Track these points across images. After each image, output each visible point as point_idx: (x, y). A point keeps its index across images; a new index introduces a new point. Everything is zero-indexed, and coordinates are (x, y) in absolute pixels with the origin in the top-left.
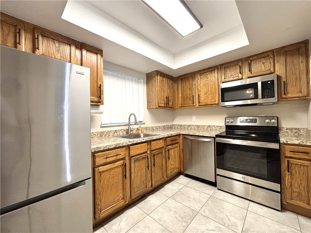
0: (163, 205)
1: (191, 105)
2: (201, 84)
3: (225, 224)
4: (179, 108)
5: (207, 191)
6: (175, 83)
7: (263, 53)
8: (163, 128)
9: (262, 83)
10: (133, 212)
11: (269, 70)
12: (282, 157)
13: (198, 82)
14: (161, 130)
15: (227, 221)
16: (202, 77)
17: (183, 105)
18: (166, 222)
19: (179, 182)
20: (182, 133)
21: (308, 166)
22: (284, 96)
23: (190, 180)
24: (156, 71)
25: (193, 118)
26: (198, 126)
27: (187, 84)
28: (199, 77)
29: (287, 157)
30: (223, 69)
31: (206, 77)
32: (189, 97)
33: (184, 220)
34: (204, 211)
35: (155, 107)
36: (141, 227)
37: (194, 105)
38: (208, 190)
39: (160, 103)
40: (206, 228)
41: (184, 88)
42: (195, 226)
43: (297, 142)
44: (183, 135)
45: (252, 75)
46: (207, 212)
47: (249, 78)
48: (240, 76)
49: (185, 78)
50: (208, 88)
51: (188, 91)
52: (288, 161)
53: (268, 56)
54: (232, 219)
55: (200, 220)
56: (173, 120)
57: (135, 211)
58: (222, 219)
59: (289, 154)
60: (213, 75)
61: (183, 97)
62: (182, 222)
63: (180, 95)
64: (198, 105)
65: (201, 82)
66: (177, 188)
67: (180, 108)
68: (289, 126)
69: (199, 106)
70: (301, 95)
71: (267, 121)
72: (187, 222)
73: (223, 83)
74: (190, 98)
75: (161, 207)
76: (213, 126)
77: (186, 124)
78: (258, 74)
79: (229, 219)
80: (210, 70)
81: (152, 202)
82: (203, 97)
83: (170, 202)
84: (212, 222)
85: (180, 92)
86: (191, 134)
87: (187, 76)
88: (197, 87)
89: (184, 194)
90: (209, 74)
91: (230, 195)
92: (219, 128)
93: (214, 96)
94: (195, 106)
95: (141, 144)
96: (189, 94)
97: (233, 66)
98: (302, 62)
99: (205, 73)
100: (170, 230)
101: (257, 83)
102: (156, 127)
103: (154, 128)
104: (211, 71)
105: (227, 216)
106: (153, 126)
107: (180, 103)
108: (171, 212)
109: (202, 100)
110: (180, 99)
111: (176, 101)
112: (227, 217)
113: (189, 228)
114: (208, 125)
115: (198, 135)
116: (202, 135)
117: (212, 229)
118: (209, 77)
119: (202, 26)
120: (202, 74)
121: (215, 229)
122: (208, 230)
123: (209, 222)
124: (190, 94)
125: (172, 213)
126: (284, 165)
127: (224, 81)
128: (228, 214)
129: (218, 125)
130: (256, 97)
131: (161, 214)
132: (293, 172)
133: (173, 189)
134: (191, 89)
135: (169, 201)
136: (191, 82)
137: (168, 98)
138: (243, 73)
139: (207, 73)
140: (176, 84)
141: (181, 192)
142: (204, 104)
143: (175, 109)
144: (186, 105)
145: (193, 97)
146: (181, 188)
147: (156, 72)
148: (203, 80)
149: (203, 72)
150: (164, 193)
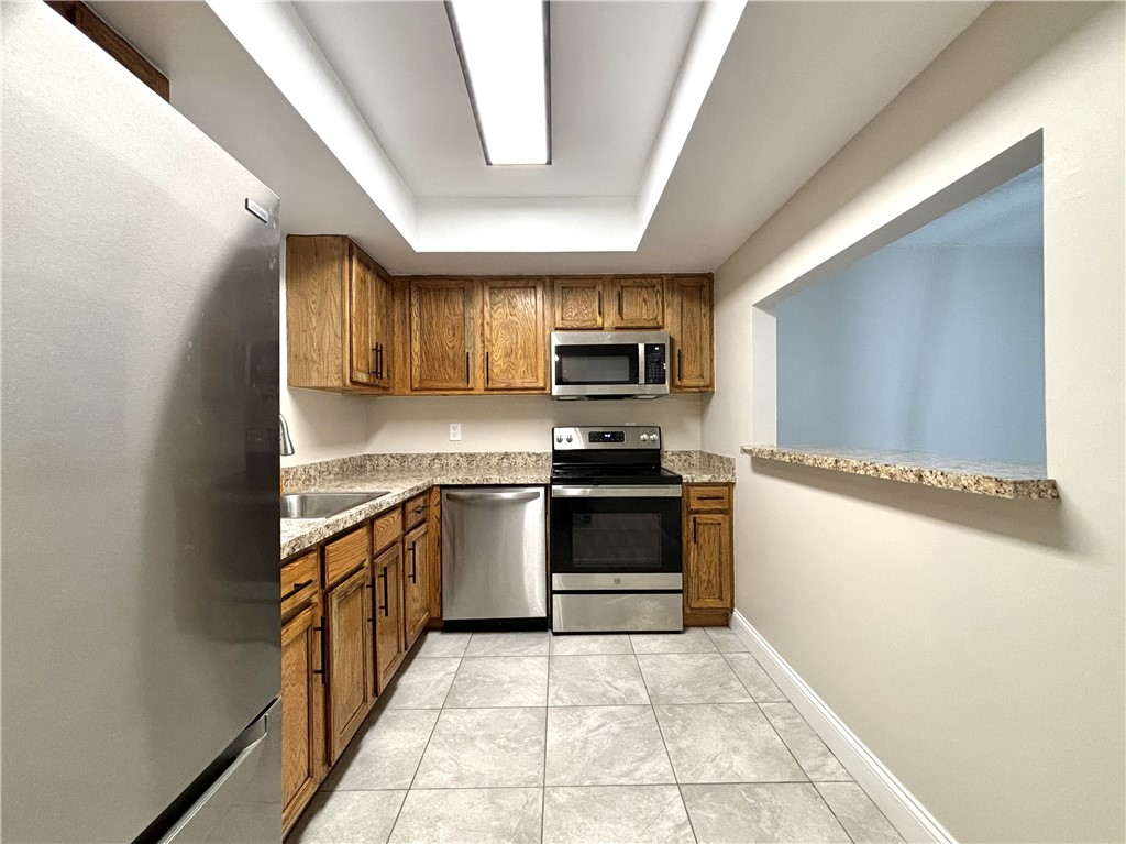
0: (436, 738)
1: (461, 385)
2: (494, 323)
3: (615, 701)
4: (408, 392)
5: (533, 650)
6: (393, 300)
7: (645, 276)
8: (341, 468)
9: (646, 346)
10: (346, 814)
11: (656, 319)
12: (684, 514)
13: (482, 311)
14: (332, 477)
15: (613, 694)
16: (497, 299)
17: (427, 384)
18: (483, 775)
19: (437, 654)
20: (438, 481)
21: (720, 524)
22: (678, 383)
23: (466, 637)
24: (344, 238)
25: (452, 431)
26: (470, 457)
27: (447, 312)
28: (487, 299)
29: (691, 512)
30: (558, 292)
31: (510, 303)
32: (451, 356)
33: (526, 740)
34: (558, 697)
35: (337, 383)
36: (416, 833)
37: (470, 386)
38: (532, 645)
39: (358, 369)
40: (585, 730)
41: (431, 324)
42: (560, 739)
43: (706, 478)
44: (443, 487)
45: (623, 324)
46: (565, 695)
47: (617, 328)
48: (600, 320)
49: (438, 290)
50: (514, 336)
51: (447, 336)
52: (695, 519)
53: (654, 287)
54: (620, 684)
55: (563, 721)
56: (367, 436)
57: (350, 807)
58: (604, 695)
59: (695, 505)
60: (531, 300)
61: (427, 355)
62: (526, 749)
63: (416, 347)
64: (482, 388)
65: (495, 316)
66: (443, 673)
67: (414, 393)
68: (676, 449)
69: (486, 389)
70: (702, 383)
71: (644, 436)
72: (538, 742)
73: (557, 329)
74: (455, 363)
75: (435, 747)
76: (515, 455)
77: (424, 452)
78: (635, 325)
79: (616, 688)
80: (521, 283)
81: (390, 748)
82: (500, 362)
83: (451, 719)
84: (588, 711)
85: (416, 334)
86: (474, 482)
87: (444, 282)
88: (480, 328)
89: (477, 681)
90: (517, 297)
91: (587, 638)
92: (534, 458)
93: (534, 363)
94: (472, 389)
95: (353, 534)
96: (450, 345)
97: (583, 288)
98: (705, 316)
99: (507, 288)
100: (510, 784)
101: (637, 346)
102: (316, 469)
103: (312, 473)
104: (525, 287)
105: (608, 683)
106: (308, 463)
107: (416, 374)
108: (476, 742)
109: (495, 371)
110: (416, 361)
111: (397, 367)
112: (611, 686)
113: (551, 751)
114: (503, 451)
115: (498, 482)
116: (512, 482)
117: (598, 723)
118: (520, 305)
119: (549, 163)
120: (496, 291)
121: (603, 721)
122: (591, 731)
123: (584, 714)
124: (453, 347)
125: (480, 744)
126: (688, 530)
127: (559, 325)
128: (609, 679)
129: (531, 451)
130: (634, 379)
131: (452, 762)
132: (701, 542)
133: (433, 683)
134: (460, 330)
135: (450, 717)
136: (459, 307)
137: (381, 351)
138: (606, 316)
139: (513, 292)
140: (397, 302)
141: (465, 679)
142: (503, 385)
143: (392, 394)
144: (439, 385)
145: (468, 358)
146: (454, 668)
147: (347, 245)
148: (500, 310)
149: (500, 284)
150: (411, 704)
